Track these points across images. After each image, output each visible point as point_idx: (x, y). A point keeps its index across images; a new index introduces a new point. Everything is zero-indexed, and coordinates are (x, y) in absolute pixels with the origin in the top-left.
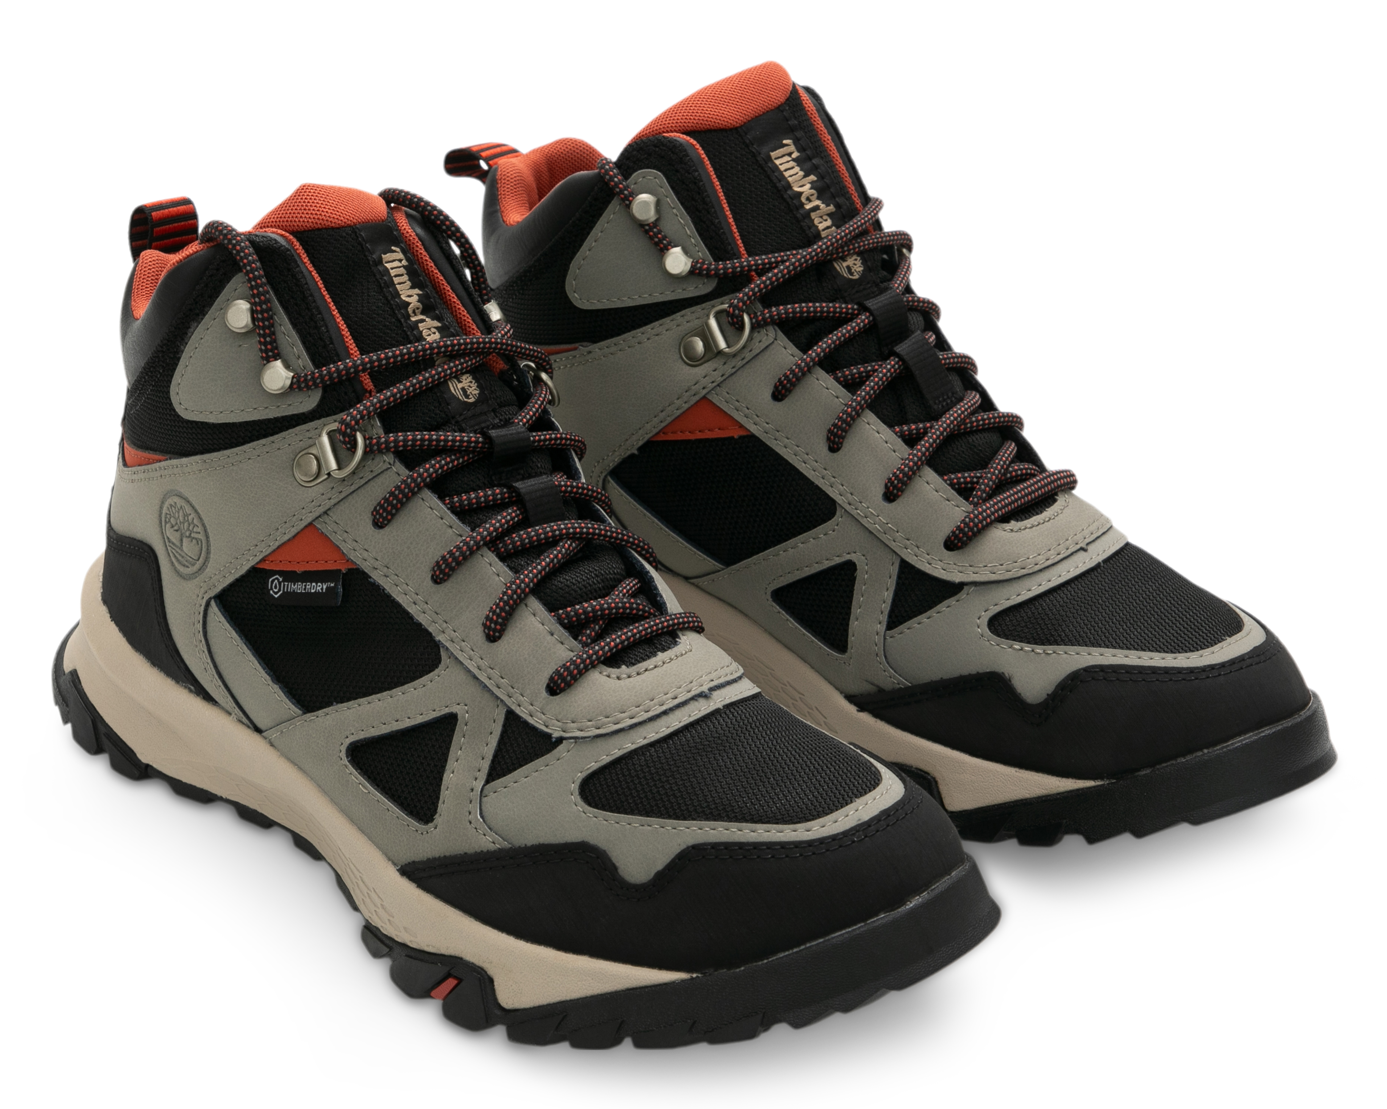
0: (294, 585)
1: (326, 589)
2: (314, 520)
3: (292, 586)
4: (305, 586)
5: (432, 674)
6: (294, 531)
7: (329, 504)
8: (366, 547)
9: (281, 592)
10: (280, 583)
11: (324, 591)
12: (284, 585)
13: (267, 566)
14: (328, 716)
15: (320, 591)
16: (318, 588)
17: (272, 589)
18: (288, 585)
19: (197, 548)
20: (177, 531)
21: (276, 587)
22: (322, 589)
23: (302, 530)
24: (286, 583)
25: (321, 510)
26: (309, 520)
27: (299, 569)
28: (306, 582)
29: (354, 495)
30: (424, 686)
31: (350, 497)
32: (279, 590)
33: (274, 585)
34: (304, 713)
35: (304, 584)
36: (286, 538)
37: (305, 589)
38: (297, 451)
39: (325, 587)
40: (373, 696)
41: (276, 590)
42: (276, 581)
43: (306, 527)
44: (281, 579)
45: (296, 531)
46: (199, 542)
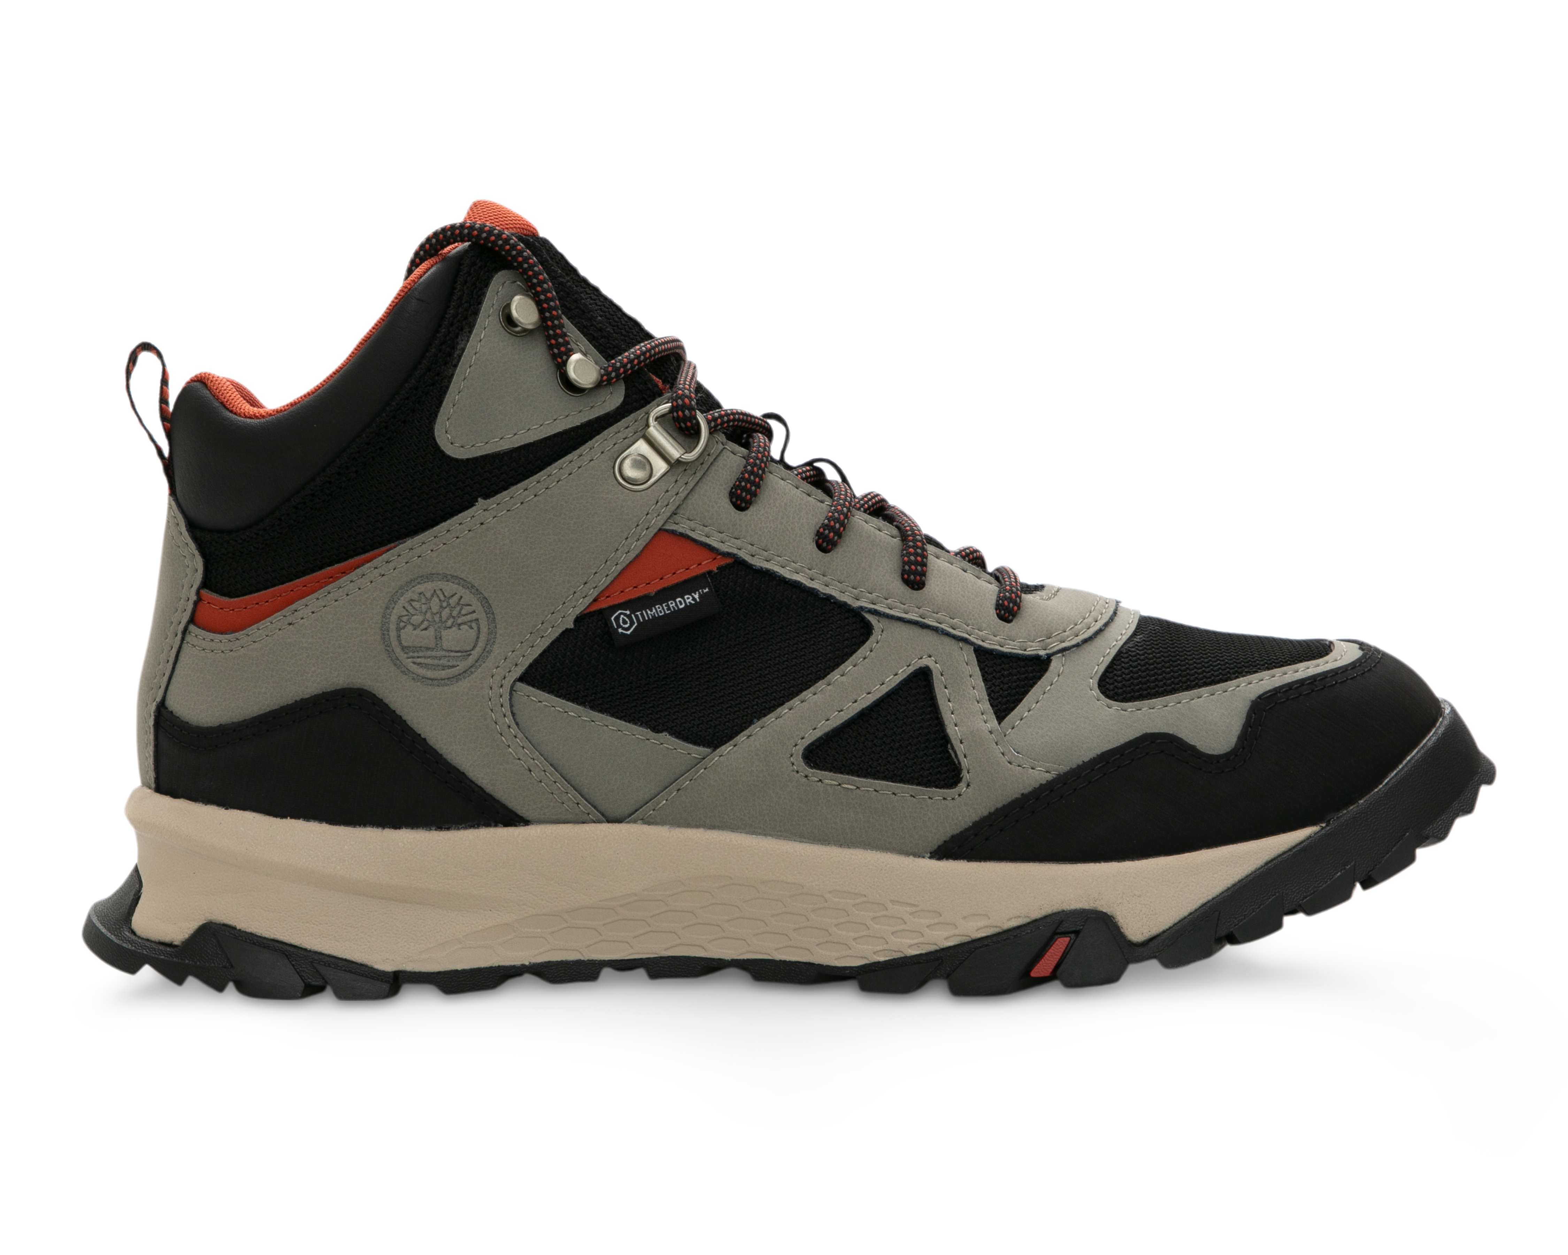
0: (651, 611)
1: (699, 598)
2: (663, 525)
3: (649, 612)
4: (668, 606)
5: (868, 643)
6: (642, 544)
7: (674, 501)
8: (736, 534)
9: (636, 624)
10: (629, 617)
11: (698, 600)
12: (637, 617)
13: (603, 604)
14: (752, 738)
15: (693, 602)
16: (688, 601)
17: (619, 626)
18: (642, 614)
19: (473, 633)
20: (426, 629)
21: (625, 622)
22: (694, 599)
23: (651, 540)
24: (638, 613)
25: (671, 508)
26: (661, 523)
27: (652, 590)
28: (667, 602)
29: (700, 484)
30: (865, 658)
31: (697, 488)
32: (632, 623)
33: (621, 621)
34: (715, 749)
35: (664, 605)
36: (632, 555)
37: (669, 609)
38: (615, 457)
39: (697, 596)
40: (805, 693)
41: (626, 626)
42: (622, 616)
43: (655, 535)
44: (628, 612)
45: (644, 544)
46: (474, 625)
